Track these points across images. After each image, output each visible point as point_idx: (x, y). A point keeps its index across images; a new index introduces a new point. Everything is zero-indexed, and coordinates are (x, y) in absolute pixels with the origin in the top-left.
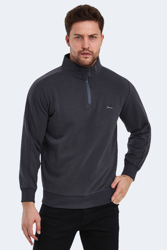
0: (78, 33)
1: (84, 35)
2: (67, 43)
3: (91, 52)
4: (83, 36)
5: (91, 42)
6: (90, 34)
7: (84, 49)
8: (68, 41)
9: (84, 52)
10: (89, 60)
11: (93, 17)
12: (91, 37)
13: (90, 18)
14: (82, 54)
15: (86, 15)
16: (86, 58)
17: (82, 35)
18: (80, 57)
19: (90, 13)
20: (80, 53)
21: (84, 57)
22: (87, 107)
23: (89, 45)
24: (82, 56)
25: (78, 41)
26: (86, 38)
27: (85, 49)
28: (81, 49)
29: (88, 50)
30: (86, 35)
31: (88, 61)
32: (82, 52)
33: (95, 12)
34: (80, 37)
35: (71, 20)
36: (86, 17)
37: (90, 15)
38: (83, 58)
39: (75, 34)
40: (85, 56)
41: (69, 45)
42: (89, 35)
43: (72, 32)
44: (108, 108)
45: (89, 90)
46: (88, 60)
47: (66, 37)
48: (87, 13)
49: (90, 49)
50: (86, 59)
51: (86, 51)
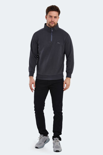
0: (51, 15)
5: (55, 19)
7: (52, 21)
8: (46, 17)
10: (53, 25)
12: (55, 17)
20: (50, 22)
26: (53, 18)
30: (53, 16)
34: (51, 17)
38: (51, 24)
41: (46, 19)
43: (48, 14)
44: (58, 43)
45: (52, 36)
49: (54, 22)
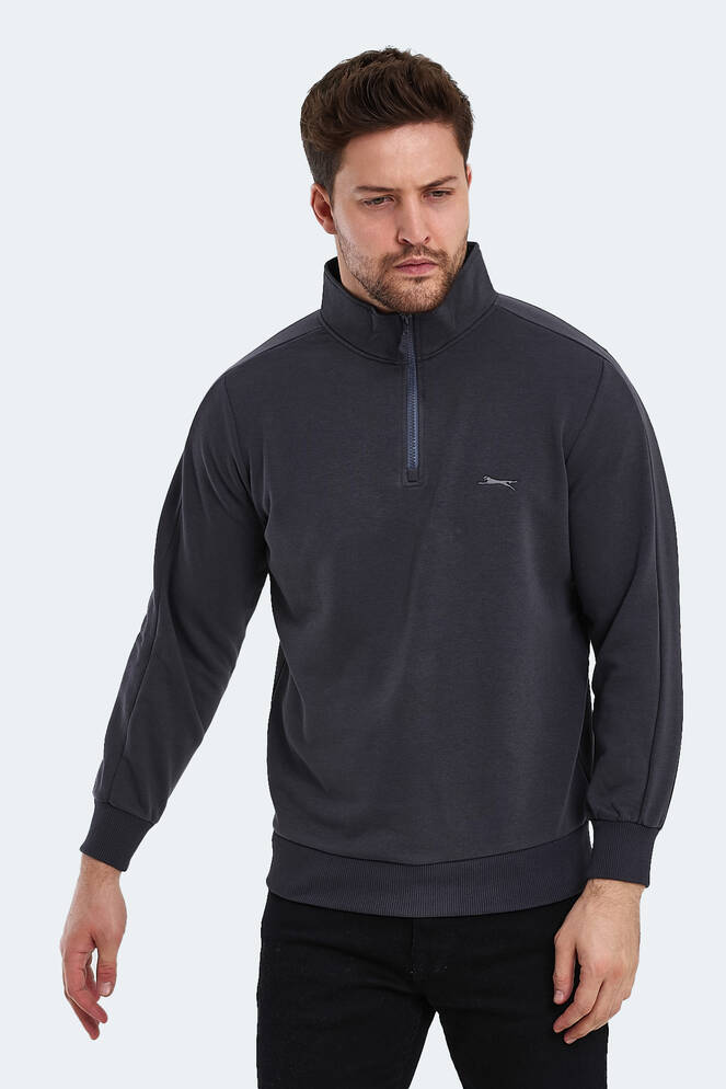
0: (375, 183)
1: (400, 187)
2: (321, 221)
3: (435, 254)
4: (399, 190)
5: (430, 211)
6: (427, 182)
7: (407, 247)
8: (324, 212)
9: (407, 259)
10: (434, 288)
11: (432, 106)
12: (434, 192)
13: (421, 109)
14: (398, 267)
15: (401, 99)
16: (419, 280)
17: (391, 190)
18: (391, 280)
19: (418, 92)
20: (388, 262)
21: (411, 279)
22: (399, 484)
23: (428, 226)
24: (400, 274)
25: (378, 213)
26: (412, 202)
27: (412, 246)
28: (394, 248)
29: (427, 250)
30: (408, 186)
31: (428, 293)
32: (396, 257)
33: (435, 82)
34: (386, 198)
35: (338, 125)
36: (404, 111)
37: (416, 97)
38: (407, 283)
39: (359, 184)
40: (415, 272)
41: (331, 229)
42: (424, 187)
44: (490, 481)
46: (425, 289)
47: (315, 193)
48: (405, 90)
49: (433, 245)
50: (418, 287)
51: (419, 253)
